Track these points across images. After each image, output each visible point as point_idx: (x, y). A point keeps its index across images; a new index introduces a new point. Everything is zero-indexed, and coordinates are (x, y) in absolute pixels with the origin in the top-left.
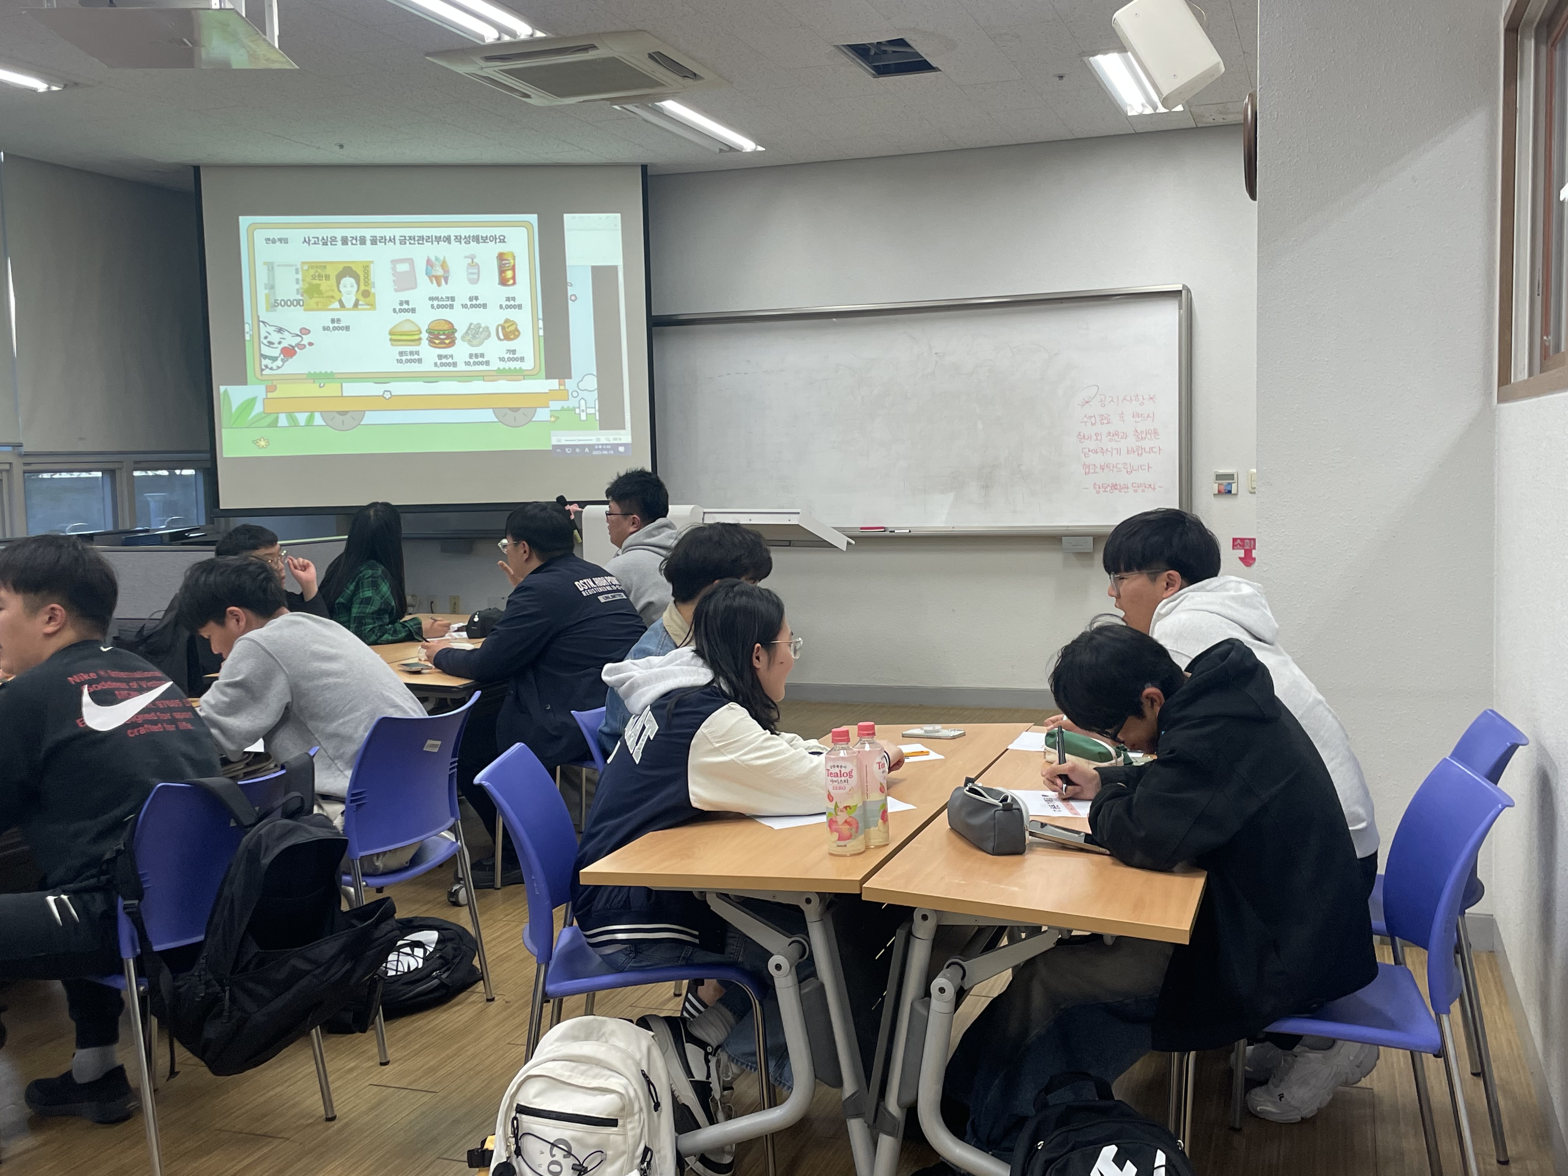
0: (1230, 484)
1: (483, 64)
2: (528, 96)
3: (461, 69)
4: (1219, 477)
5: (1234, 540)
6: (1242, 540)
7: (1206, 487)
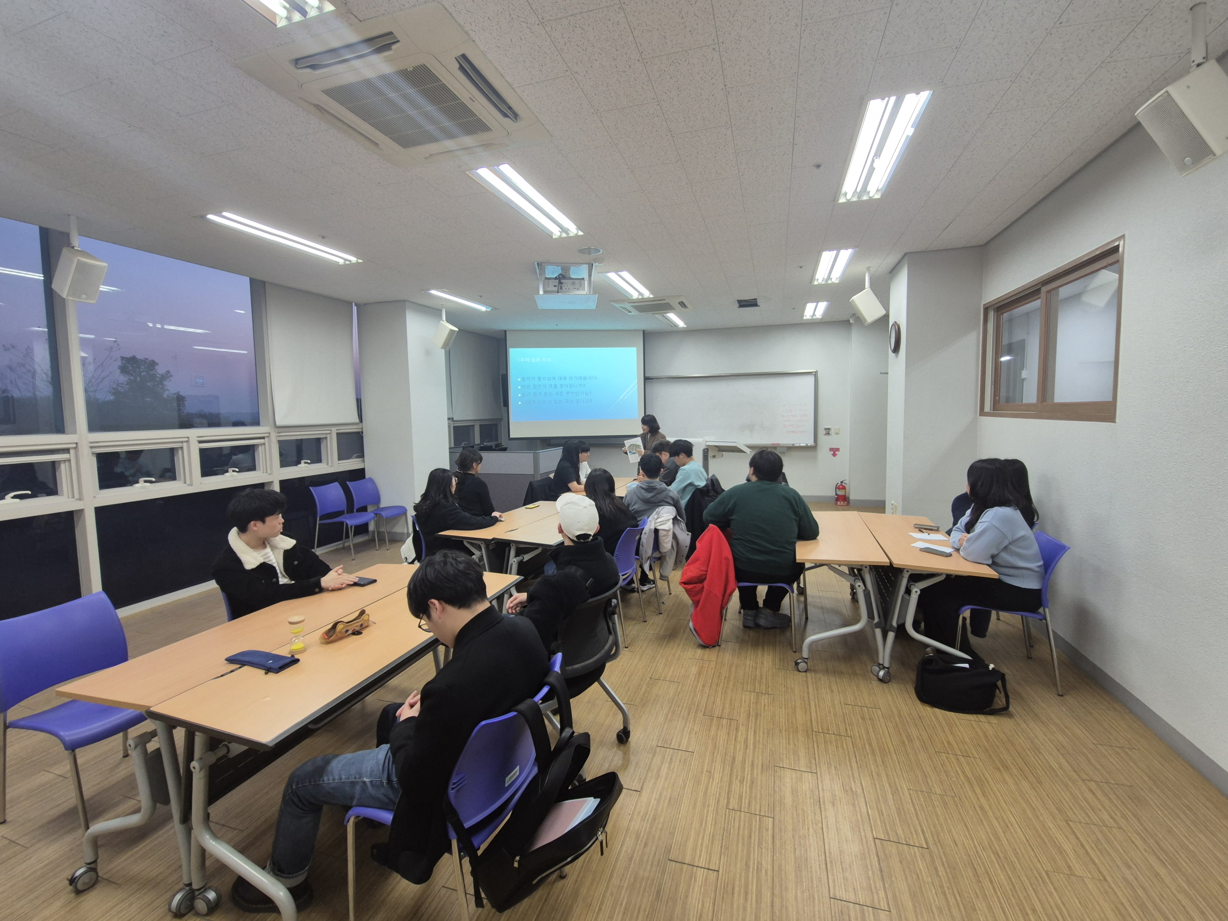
0: (829, 431)
1: (627, 304)
2: (630, 312)
3: (617, 305)
4: (826, 429)
5: (830, 449)
6: (833, 449)
7: (821, 432)
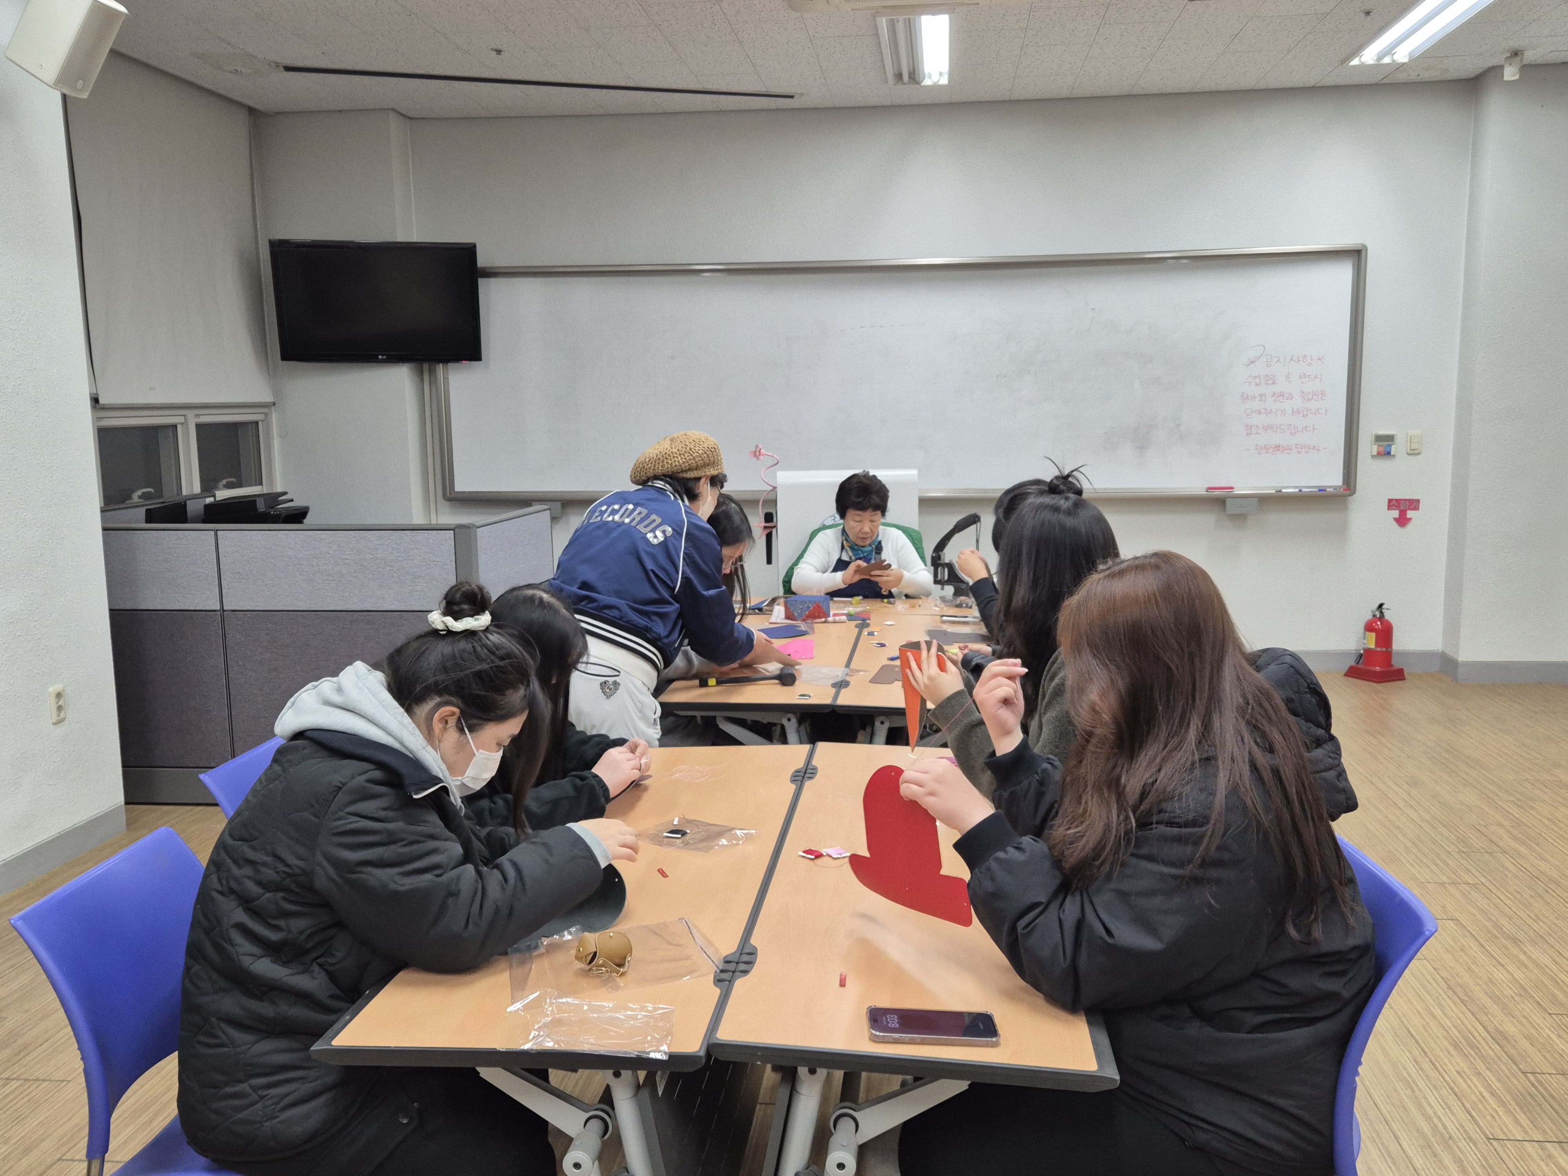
0: (1390, 446)
4: (1379, 438)
5: (1390, 501)
6: (1398, 501)
7: (1366, 448)
